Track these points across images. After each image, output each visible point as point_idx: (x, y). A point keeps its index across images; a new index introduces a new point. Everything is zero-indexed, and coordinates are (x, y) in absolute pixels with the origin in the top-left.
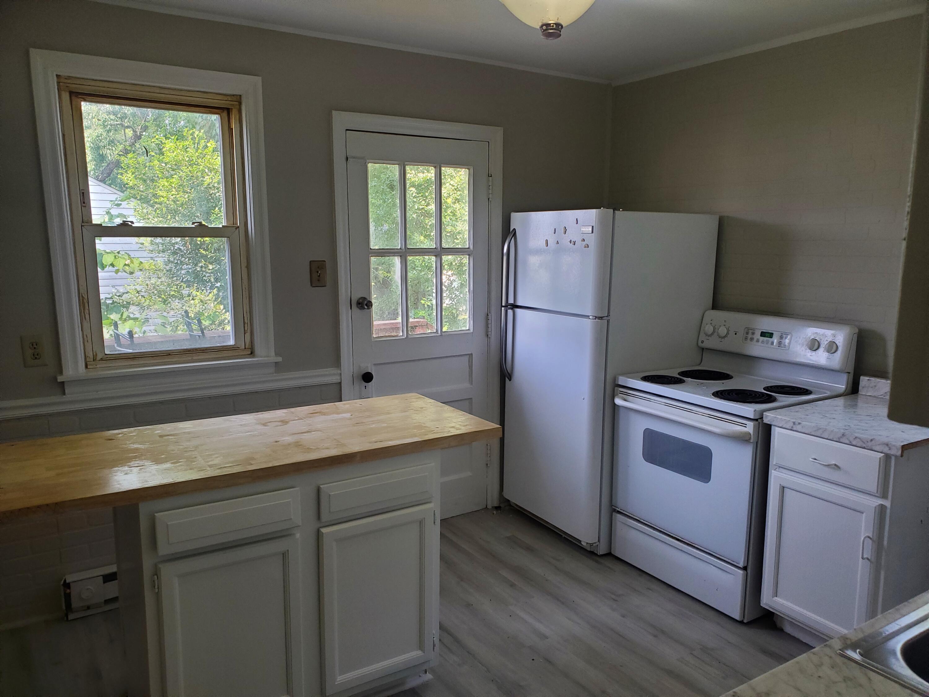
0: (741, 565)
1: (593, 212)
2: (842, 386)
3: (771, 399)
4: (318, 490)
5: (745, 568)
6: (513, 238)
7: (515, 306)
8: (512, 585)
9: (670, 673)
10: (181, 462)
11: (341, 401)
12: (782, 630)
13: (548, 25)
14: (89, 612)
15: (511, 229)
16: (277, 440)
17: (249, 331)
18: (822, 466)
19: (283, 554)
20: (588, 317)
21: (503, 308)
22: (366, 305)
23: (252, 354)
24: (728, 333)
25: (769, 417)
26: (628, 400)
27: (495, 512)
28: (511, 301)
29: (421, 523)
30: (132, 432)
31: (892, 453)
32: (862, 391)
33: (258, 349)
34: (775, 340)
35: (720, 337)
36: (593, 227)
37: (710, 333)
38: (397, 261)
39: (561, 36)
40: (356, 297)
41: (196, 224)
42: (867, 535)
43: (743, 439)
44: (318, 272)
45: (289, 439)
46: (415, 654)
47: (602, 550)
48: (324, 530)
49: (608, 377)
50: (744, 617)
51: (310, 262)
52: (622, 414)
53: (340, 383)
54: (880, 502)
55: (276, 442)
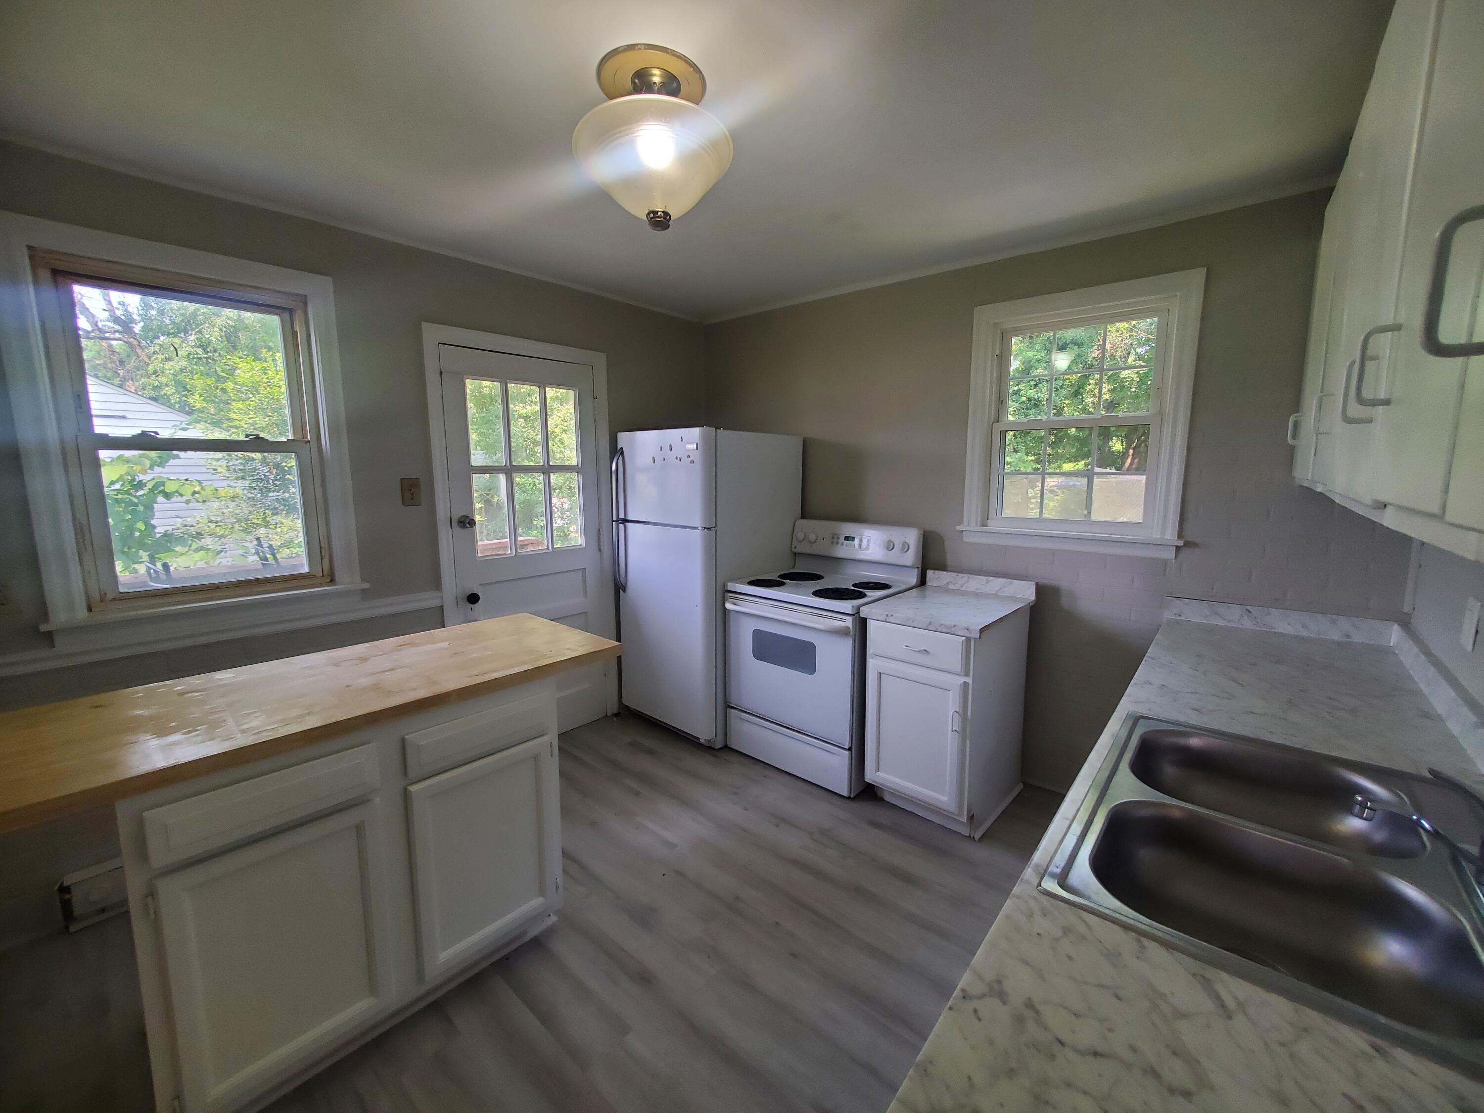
0: (847, 747)
1: (696, 431)
2: (913, 580)
3: (862, 595)
4: (403, 741)
5: (850, 749)
6: (621, 457)
7: (625, 521)
8: (637, 794)
9: (796, 863)
10: (200, 730)
11: (444, 627)
12: (882, 800)
13: (655, 212)
14: (103, 917)
15: (619, 448)
16: (349, 684)
17: (327, 556)
18: (913, 652)
19: (357, 827)
20: (697, 528)
21: (614, 523)
22: (468, 523)
23: (332, 581)
24: (816, 539)
25: (865, 612)
26: (738, 604)
27: (615, 719)
28: (622, 516)
29: (536, 758)
30: (137, 692)
31: (972, 636)
32: (929, 582)
33: (338, 575)
34: (857, 541)
35: (811, 542)
36: (697, 444)
37: (802, 539)
38: (502, 478)
39: (669, 227)
40: (457, 514)
41: (251, 437)
42: (954, 710)
43: (843, 632)
44: (410, 490)
45: (365, 681)
46: (536, 902)
47: (719, 745)
48: (413, 788)
49: (718, 585)
50: (851, 793)
51: (401, 479)
52: (732, 618)
53: (442, 606)
54: (963, 679)
55: (347, 687)
